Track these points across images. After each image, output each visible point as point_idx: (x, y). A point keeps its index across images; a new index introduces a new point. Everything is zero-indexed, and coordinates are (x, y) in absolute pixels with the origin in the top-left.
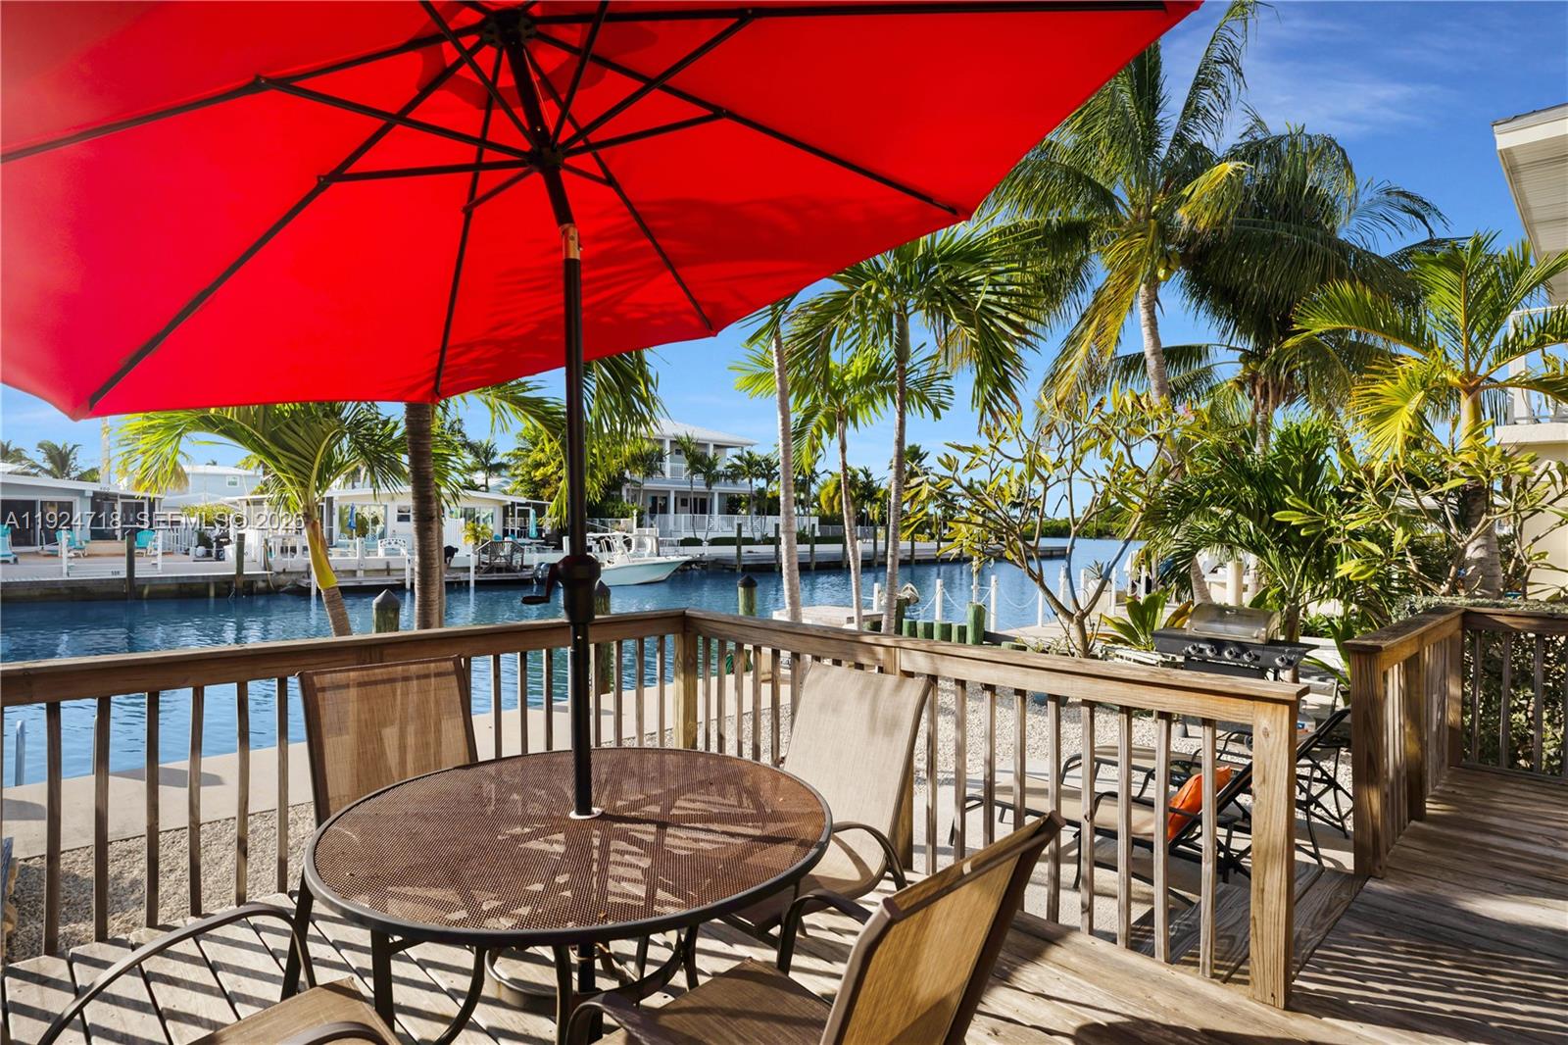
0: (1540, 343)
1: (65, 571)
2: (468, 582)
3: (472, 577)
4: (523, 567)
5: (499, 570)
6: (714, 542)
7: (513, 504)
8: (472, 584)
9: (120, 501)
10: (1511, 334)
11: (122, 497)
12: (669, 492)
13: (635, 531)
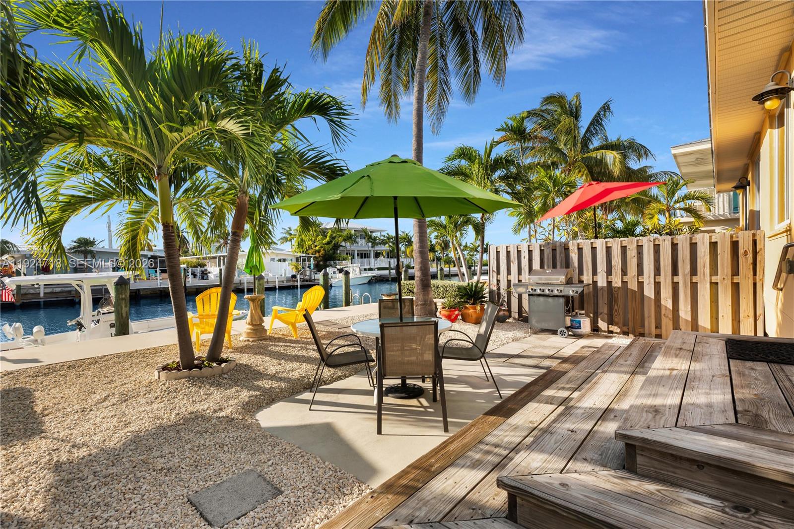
0: (683, 200)
1: (159, 284)
2: (297, 286)
3: (299, 284)
4: (315, 280)
5: (307, 281)
6: (379, 269)
7: (300, 257)
8: (299, 286)
9: (158, 259)
10: (677, 198)
11: (160, 257)
12: (355, 251)
13: (350, 265)
